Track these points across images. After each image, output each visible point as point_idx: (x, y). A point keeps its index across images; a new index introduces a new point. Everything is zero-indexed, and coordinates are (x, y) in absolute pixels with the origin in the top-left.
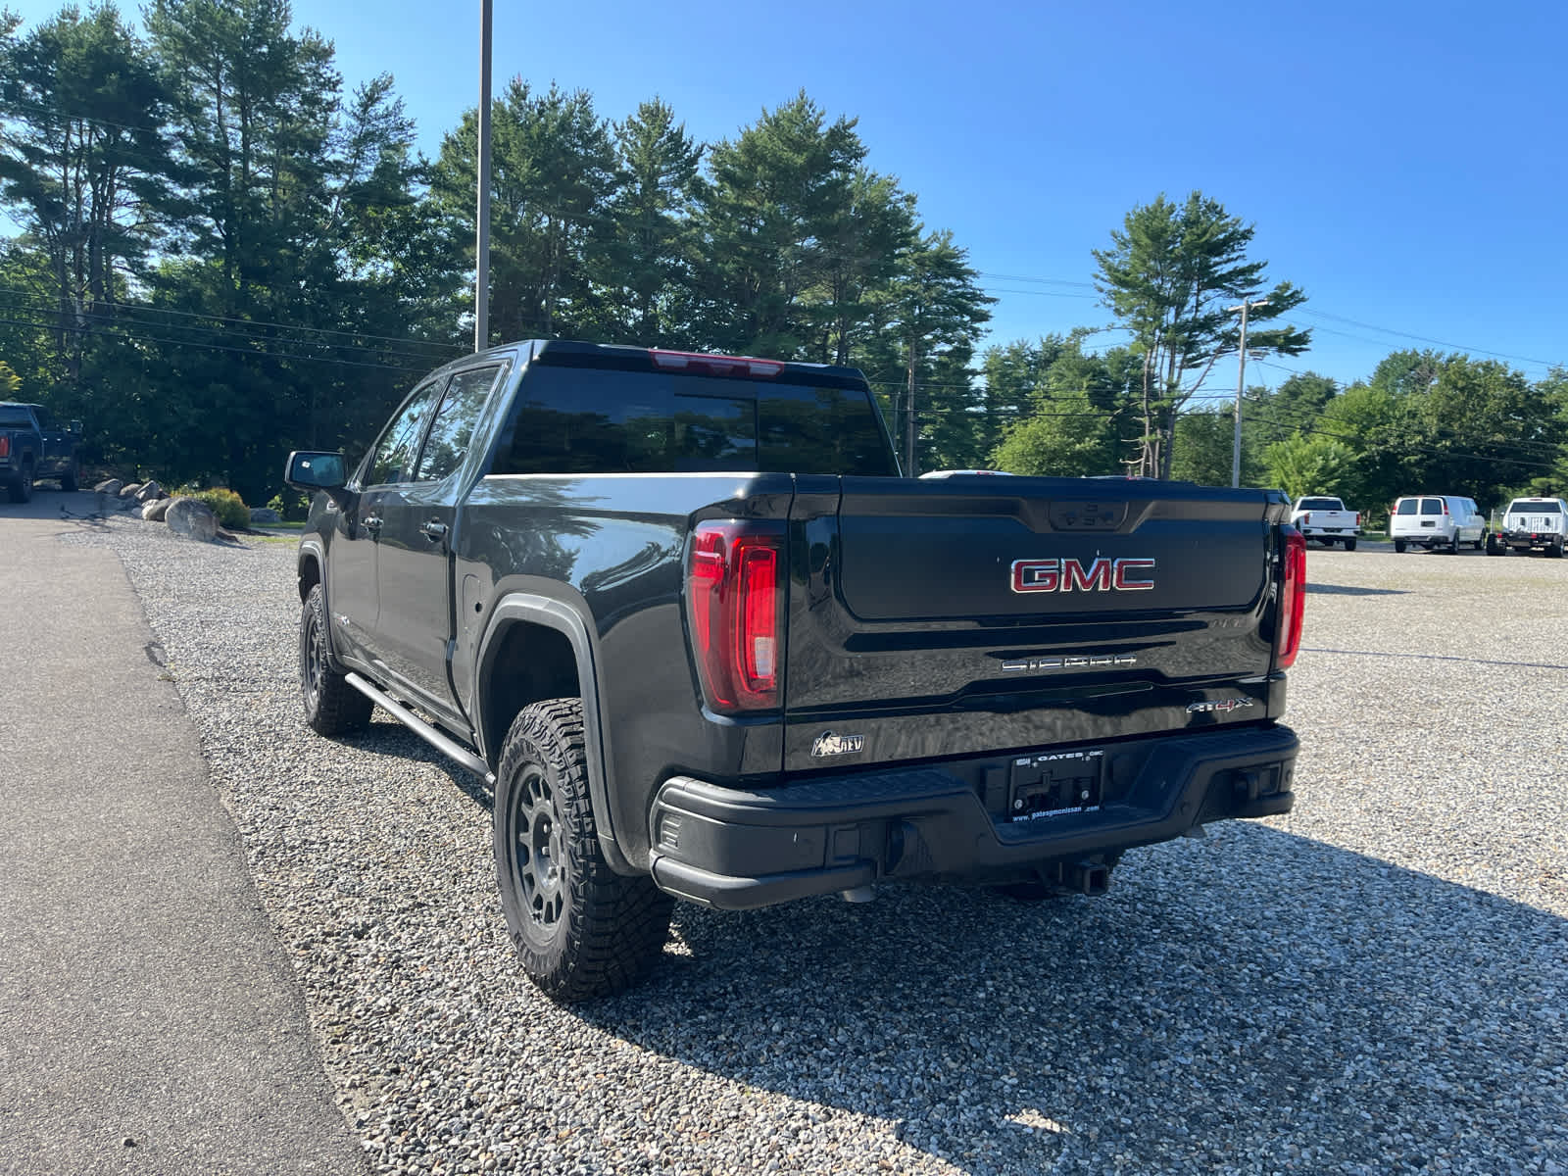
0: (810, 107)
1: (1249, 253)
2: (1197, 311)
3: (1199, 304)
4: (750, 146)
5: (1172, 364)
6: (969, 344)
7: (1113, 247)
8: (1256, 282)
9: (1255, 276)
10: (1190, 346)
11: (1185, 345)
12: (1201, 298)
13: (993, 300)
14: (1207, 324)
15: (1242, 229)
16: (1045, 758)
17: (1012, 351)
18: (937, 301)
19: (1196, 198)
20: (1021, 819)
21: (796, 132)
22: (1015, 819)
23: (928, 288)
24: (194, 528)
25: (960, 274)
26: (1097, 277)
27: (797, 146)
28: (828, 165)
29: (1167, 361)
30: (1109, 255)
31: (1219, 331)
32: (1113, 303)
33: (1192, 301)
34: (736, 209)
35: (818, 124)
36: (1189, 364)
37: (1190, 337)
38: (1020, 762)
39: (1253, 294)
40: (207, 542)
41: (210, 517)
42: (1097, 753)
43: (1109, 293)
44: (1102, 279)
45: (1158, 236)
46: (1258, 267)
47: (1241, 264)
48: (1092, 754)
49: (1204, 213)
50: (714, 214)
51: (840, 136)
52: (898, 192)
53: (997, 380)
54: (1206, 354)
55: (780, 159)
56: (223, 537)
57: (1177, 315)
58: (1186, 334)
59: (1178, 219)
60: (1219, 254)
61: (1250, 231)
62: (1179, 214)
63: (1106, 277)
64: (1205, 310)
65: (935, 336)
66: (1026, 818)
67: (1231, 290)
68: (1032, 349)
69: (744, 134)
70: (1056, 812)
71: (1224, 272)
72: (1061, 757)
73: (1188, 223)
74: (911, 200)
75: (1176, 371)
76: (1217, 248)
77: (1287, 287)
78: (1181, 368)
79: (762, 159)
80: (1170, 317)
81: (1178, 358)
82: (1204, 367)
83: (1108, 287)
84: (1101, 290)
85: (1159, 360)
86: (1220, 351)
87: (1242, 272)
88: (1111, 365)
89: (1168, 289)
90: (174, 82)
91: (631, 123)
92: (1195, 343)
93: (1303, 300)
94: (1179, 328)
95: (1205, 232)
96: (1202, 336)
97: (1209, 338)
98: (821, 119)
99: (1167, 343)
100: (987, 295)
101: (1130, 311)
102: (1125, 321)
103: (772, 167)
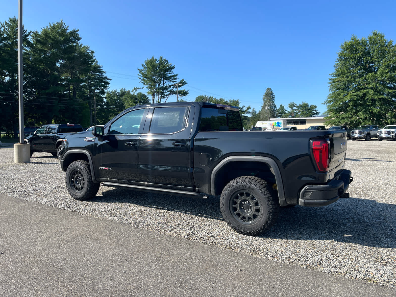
0: (64, 24)
1: (174, 72)
2: (163, 85)
3: (164, 83)
4: (46, 33)
5: (159, 97)
6: (104, 90)
7: (143, 68)
8: (176, 79)
9: (176, 77)
10: (162, 93)
11: (161, 93)
12: (164, 82)
13: (110, 79)
14: (166, 88)
15: (172, 66)
17: (112, 92)
18: (95, 79)
19: (161, 58)
21: (59, 31)
23: (92, 75)
25: (101, 72)
26: (139, 75)
27: (61, 35)
28: (70, 41)
29: (157, 97)
30: (142, 70)
31: (169, 90)
32: (143, 82)
33: (162, 82)
34: (41, 51)
35: (67, 29)
36: (162, 97)
37: (162, 91)
39: (176, 81)
43: (142, 79)
44: (140, 76)
45: (153, 66)
46: (176, 75)
47: (172, 74)
49: (163, 62)
50: (34, 51)
51: (74, 33)
52: (90, 50)
53: (109, 99)
54: (166, 95)
55: (56, 38)
57: (159, 86)
58: (161, 90)
59: (158, 63)
60: (168, 72)
61: (174, 67)
62: (158, 62)
63: (142, 76)
64: (165, 85)
65: (95, 88)
67: (171, 80)
68: (118, 92)
69: (43, 30)
71: (169, 76)
73: (160, 64)
74: (93, 52)
75: (160, 99)
76: (167, 70)
77: (183, 80)
78: (161, 98)
79: (50, 37)
80: (157, 86)
81: (160, 96)
82: (166, 98)
83: (142, 78)
84: (140, 79)
85: (155, 96)
86: (169, 95)
87: (173, 76)
88: (138, 97)
89: (156, 80)
91: (6, 23)
92: (163, 92)
93: (186, 83)
94: (160, 89)
95: (164, 67)
96: (165, 91)
97: (167, 91)
98: (68, 28)
99: (157, 92)
100: (108, 78)
101: (148, 84)
102: (146, 86)
103: (53, 40)
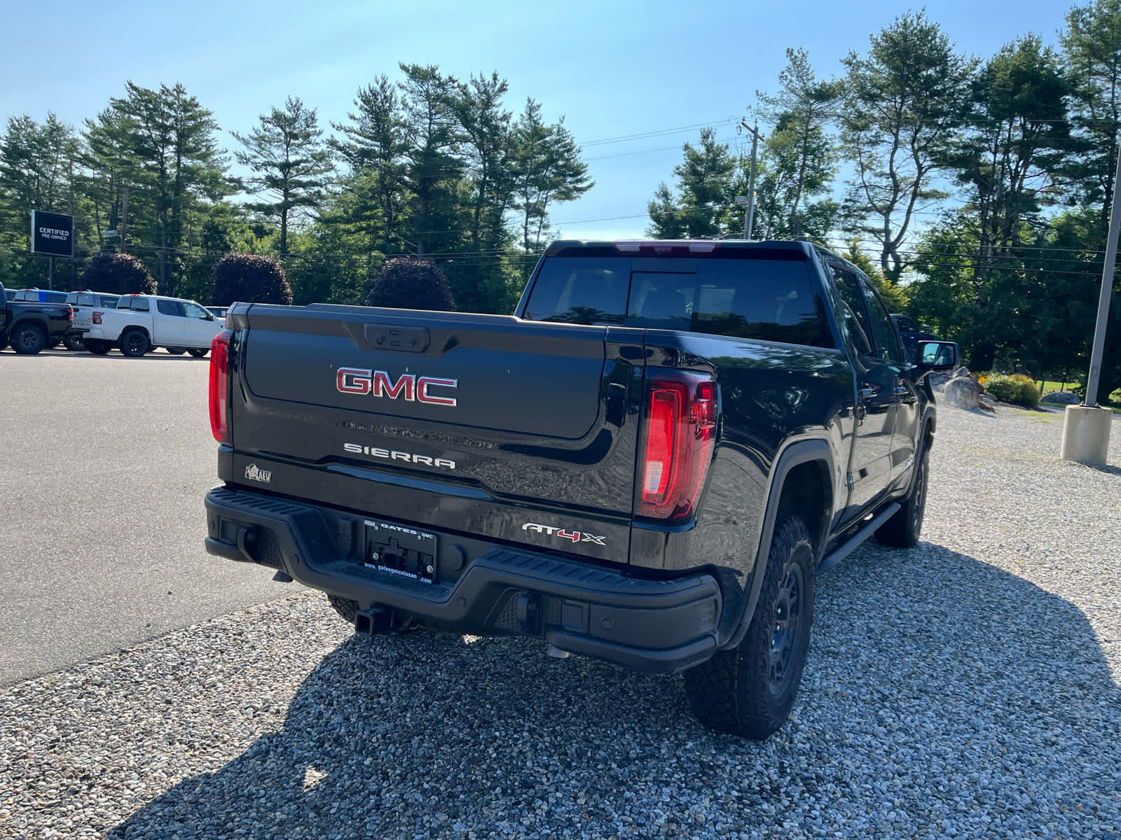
16: (386, 526)
20: (370, 566)
22: (366, 565)
24: (960, 399)
38: (367, 523)
40: (966, 409)
41: (972, 392)
42: (427, 536)
48: (424, 535)
56: (983, 407)
66: (374, 567)
70: (396, 571)
72: (399, 529)
90: (1075, 80)
